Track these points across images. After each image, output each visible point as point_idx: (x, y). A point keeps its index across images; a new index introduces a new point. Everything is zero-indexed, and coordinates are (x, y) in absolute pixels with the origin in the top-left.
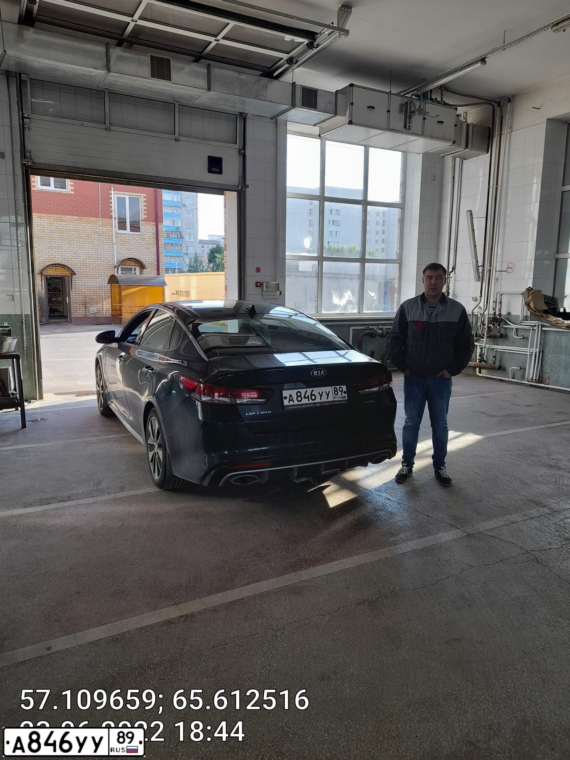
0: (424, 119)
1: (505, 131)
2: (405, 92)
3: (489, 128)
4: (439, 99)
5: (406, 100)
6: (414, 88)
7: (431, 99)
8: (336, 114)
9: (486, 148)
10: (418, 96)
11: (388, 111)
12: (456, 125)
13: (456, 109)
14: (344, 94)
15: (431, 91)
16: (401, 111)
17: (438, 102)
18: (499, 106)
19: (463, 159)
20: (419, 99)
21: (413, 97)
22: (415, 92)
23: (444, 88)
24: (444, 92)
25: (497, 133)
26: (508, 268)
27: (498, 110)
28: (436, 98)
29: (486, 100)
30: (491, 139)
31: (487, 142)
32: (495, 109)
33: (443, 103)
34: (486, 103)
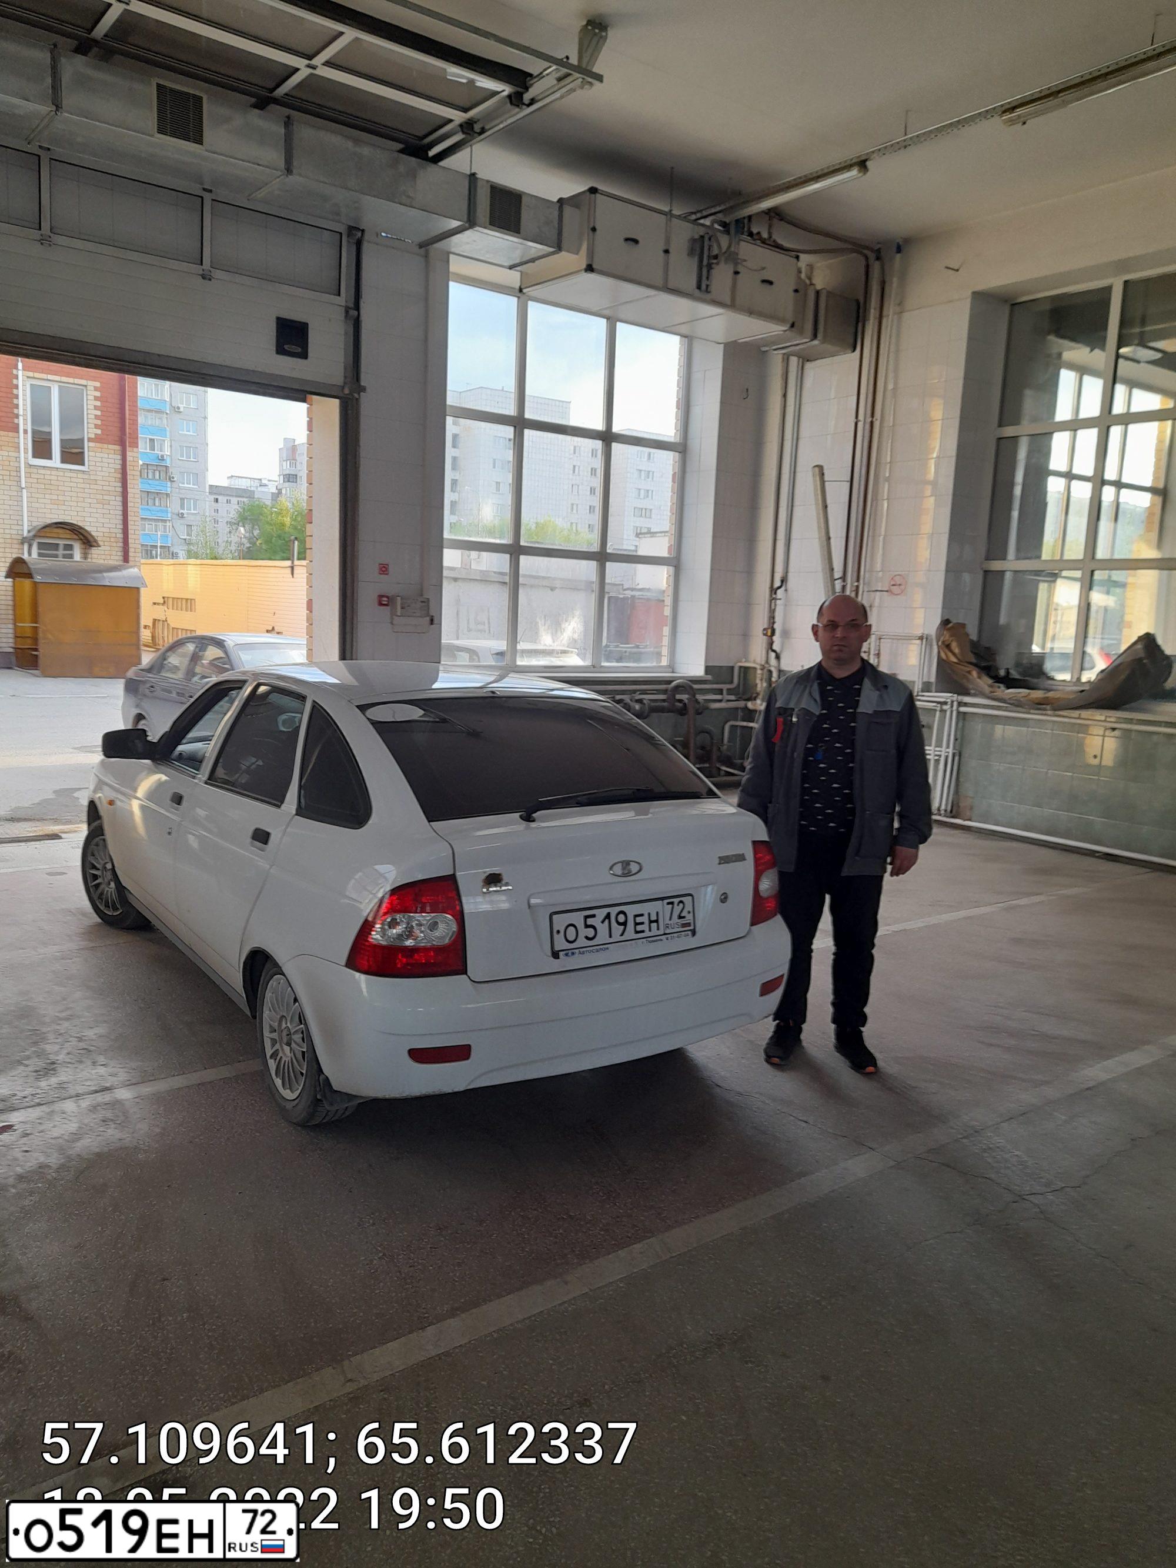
0: (737, 273)
1: (890, 309)
2: (699, 215)
3: (858, 302)
4: (765, 235)
5: (702, 231)
6: (718, 209)
7: (751, 234)
8: (559, 247)
9: (851, 341)
10: (725, 225)
11: (667, 251)
12: (796, 291)
13: (797, 257)
14: (577, 206)
15: (750, 217)
16: (691, 253)
17: (764, 241)
18: (878, 258)
19: (806, 359)
20: (728, 232)
21: (716, 226)
22: (720, 216)
23: (775, 214)
24: (775, 221)
25: (873, 313)
26: (893, 585)
27: (876, 267)
28: (759, 233)
29: (854, 244)
30: (860, 325)
31: (852, 330)
32: (870, 263)
33: (773, 244)
34: (853, 251)
